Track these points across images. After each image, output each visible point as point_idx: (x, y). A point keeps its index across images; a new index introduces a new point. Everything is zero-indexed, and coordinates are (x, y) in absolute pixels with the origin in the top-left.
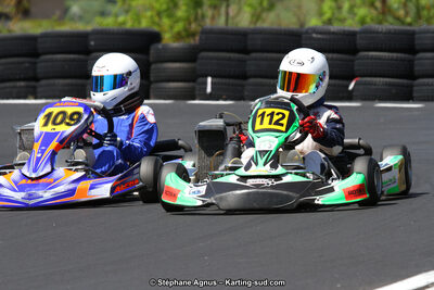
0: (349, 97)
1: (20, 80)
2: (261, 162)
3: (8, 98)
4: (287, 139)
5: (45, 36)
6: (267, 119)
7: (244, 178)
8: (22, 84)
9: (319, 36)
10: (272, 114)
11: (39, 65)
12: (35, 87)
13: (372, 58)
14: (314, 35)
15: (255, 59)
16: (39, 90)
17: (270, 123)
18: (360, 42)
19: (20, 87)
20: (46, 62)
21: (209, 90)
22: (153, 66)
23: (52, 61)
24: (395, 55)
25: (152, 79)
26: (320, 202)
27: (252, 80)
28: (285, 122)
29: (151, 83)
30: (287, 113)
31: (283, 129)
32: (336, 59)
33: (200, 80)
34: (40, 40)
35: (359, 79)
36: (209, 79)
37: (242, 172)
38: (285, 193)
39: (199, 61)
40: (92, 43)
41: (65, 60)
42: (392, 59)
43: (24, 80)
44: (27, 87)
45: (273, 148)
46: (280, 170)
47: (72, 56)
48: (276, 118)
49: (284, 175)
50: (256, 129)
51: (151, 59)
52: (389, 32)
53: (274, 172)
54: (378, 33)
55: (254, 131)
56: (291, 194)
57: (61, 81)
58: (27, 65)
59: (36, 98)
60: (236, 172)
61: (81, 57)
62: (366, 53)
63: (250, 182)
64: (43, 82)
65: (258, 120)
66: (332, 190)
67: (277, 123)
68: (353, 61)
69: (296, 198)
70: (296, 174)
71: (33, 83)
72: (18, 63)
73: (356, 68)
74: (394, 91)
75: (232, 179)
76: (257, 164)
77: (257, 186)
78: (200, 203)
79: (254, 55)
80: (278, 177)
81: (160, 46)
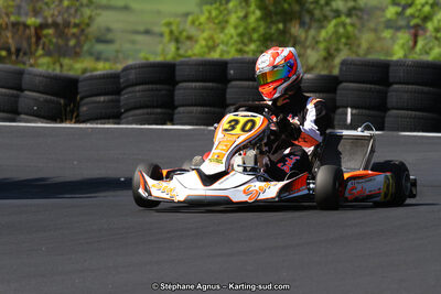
1: (157, 107)
8: (159, 110)
11: (177, 92)
15: (397, 91)
19: (157, 114)
21: (349, 120)
33: (340, 110)
36: (349, 110)
39: (338, 92)
58: (164, 92)
59: (173, 124)
64: (181, 109)
72: (157, 90)
79: (395, 86)
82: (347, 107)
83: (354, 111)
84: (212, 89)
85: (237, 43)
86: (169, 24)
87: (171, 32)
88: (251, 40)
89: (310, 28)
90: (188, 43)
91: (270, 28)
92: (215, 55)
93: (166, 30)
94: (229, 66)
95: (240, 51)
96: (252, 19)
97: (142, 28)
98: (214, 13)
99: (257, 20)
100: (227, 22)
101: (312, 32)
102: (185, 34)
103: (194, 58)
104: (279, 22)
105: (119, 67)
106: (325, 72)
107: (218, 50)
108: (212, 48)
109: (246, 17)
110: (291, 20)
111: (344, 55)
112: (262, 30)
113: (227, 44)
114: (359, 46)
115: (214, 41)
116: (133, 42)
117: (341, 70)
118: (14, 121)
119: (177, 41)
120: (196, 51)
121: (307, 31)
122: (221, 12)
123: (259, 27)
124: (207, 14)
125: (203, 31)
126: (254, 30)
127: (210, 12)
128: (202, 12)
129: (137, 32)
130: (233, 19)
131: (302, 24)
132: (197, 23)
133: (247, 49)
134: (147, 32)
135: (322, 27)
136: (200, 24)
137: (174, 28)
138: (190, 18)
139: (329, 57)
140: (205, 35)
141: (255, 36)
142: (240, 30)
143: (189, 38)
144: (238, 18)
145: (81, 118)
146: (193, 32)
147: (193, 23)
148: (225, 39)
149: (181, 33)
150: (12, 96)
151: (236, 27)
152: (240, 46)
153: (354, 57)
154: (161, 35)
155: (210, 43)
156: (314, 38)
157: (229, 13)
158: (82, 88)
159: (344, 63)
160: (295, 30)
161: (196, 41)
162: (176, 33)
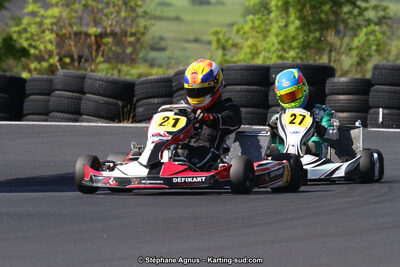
82: (379, 107)
83: (385, 111)
84: (255, 91)
85: (278, 50)
86: (216, 33)
87: (218, 41)
88: (291, 47)
89: (344, 36)
90: (234, 50)
91: (308, 36)
92: (259, 61)
93: (214, 39)
94: (272, 70)
95: (281, 57)
96: (292, 28)
97: (192, 37)
98: (257, 23)
99: (297, 29)
100: (269, 31)
101: (346, 40)
102: (231, 42)
103: (239, 64)
104: (316, 30)
105: (171, 72)
106: (359, 76)
107: (261, 56)
108: (256, 55)
109: (286, 26)
110: (327, 29)
111: (375, 60)
112: (301, 38)
113: (269, 52)
114: (389, 52)
115: (257, 49)
116: (184, 49)
117: (373, 74)
118: (77, 121)
119: (224, 48)
120: (241, 58)
121: (342, 39)
122: (264, 22)
123: (298, 35)
124: (250, 24)
125: (247, 39)
126: (294, 38)
127: (253, 22)
128: (246, 22)
129: (188, 41)
130: (275, 29)
131: (338, 32)
132: (241, 32)
133: (287, 55)
134: (196, 40)
135: (356, 35)
136: (245, 33)
137: (221, 36)
138: (235, 28)
139: (361, 62)
140: (249, 43)
141: (295, 43)
142: (281, 38)
143: (235, 45)
144: (280, 27)
145: (138, 118)
146: (238, 40)
147: (238, 31)
148: (267, 46)
149: (227, 41)
150: (75, 98)
151: (277, 35)
152: (280, 53)
153: (385, 62)
154: (209, 43)
155: (254, 50)
156: (348, 45)
157: (271, 23)
158: (138, 91)
159: (376, 68)
160: (331, 37)
161: (241, 48)
162: (223, 41)
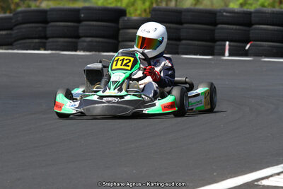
0: (246, 54)
2: (112, 87)
3: (27, 50)
4: (131, 74)
5: (52, 10)
6: (120, 63)
7: (101, 97)
9: (228, 14)
10: (123, 60)
12: (45, 43)
13: (262, 29)
14: (225, 14)
16: (48, 44)
17: (121, 65)
18: (254, 19)
20: (53, 27)
22: (121, 31)
23: (56, 26)
24: (276, 28)
25: (120, 39)
26: (146, 112)
27: (184, 42)
28: (130, 64)
29: (119, 42)
30: (132, 59)
31: (129, 68)
32: (238, 30)
34: (49, 13)
35: (252, 43)
37: (100, 93)
38: (125, 106)
40: (82, 15)
41: (64, 26)
42: (274, 30)
43: (38, 38)
44: (40, 42)
45: (121, 80)
46: (124, 93)
47: (69, 24)
48: (125, 62)
49: (126, 95)
50: (113, 68)
51: (120, 27)
52: (273, 13)
53: (120, 94)
54: (265, 13)
55: (112, 70)
56: (128, 107)
57: (62, 40)
60: (98, 93)
61: (75, 24)
62: (257, 26)
63: (105, 99)
65: (115, 63)
66: (154, 105)
67: (125, 65)
68: (249, 31)
69: (131, 110)
70: (133, 95)
71: (44, 41)
73: (251, 35)
74: (275, 51)
75: (95, 98)
76: (110, 89)
77: (109, 102)
78: (75, 112)
80: (122, 97)
81: (126, 19)
